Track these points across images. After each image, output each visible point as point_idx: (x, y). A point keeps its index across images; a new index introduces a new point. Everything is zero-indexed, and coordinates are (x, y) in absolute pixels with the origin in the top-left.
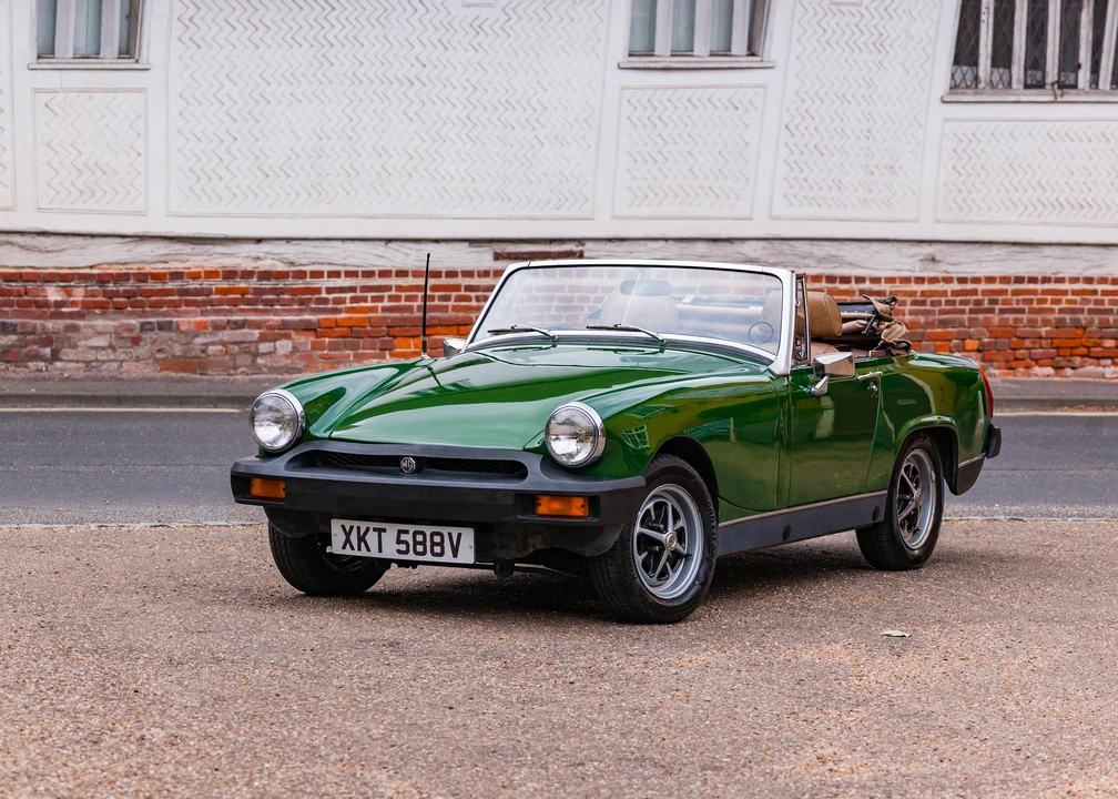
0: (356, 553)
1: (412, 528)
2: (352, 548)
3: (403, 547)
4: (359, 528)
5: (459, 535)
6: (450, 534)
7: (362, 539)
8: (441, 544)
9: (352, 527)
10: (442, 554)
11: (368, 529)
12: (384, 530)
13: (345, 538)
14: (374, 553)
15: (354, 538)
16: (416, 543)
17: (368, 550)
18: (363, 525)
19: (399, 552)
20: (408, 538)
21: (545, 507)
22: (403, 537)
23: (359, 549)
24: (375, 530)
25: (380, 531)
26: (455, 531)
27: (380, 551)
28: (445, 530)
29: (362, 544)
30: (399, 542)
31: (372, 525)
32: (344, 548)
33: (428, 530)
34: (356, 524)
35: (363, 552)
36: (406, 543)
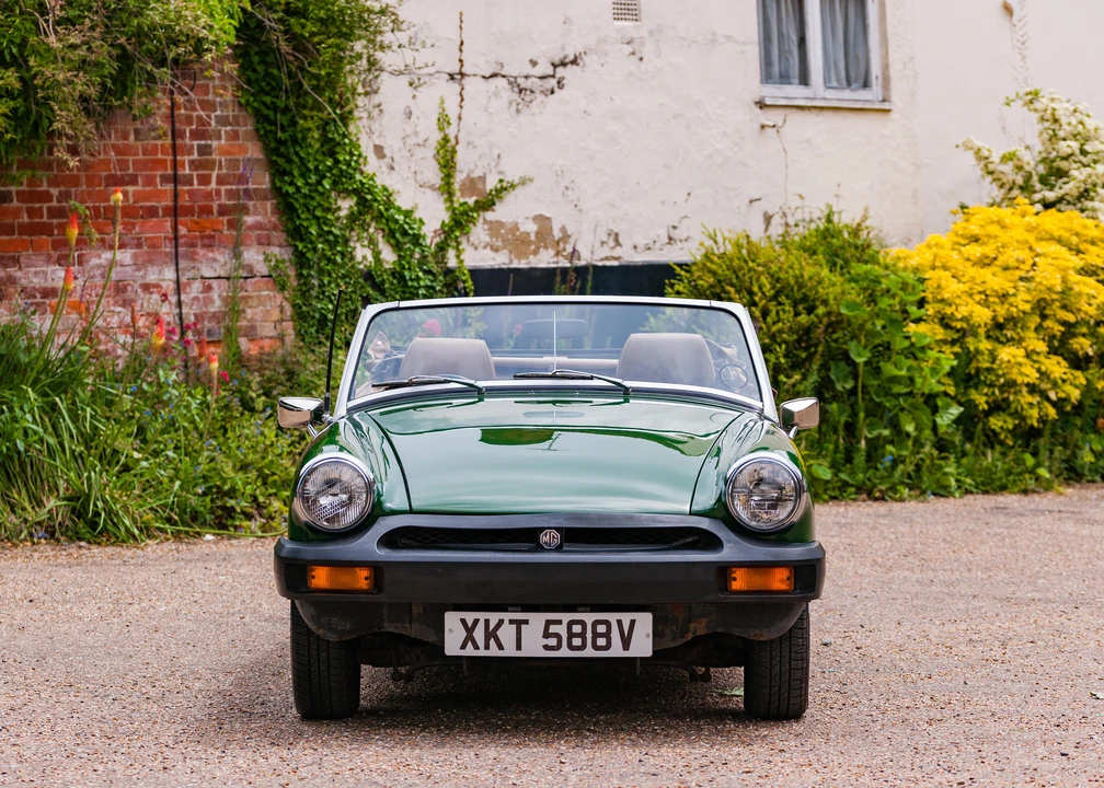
0: (482, 652)
1: (566, 617)
2: (477, 648)
3: (553, 642)
4: (487, 622)
5: (633, 622)
6: (619, 622)
7: (491, 635)
8: (607, 635)
9: (476, 622)
10: (608, 647)
11: (501, 622)
12: (526, 622)
13: (464, 634)
14: (510, 651)
15: (479, 634)
16: (571, 635)
17: (501, 647)
18: (494, 617)
19: (546, 647)
20: (562, 630)
21: (739, 582)
22: (553, 629)
23: (487, 647)
24: (511, 622)
25: (519, 623)
26: (626, 617)
27: (519, 647)
28: (612, 617)
29: (492, 642)
30: (547, 635)
31: (507, 616)
32: (463, 647)
33: (589, 618)
34: (482, 616)
35: (494, 651)
36: (558, 636)
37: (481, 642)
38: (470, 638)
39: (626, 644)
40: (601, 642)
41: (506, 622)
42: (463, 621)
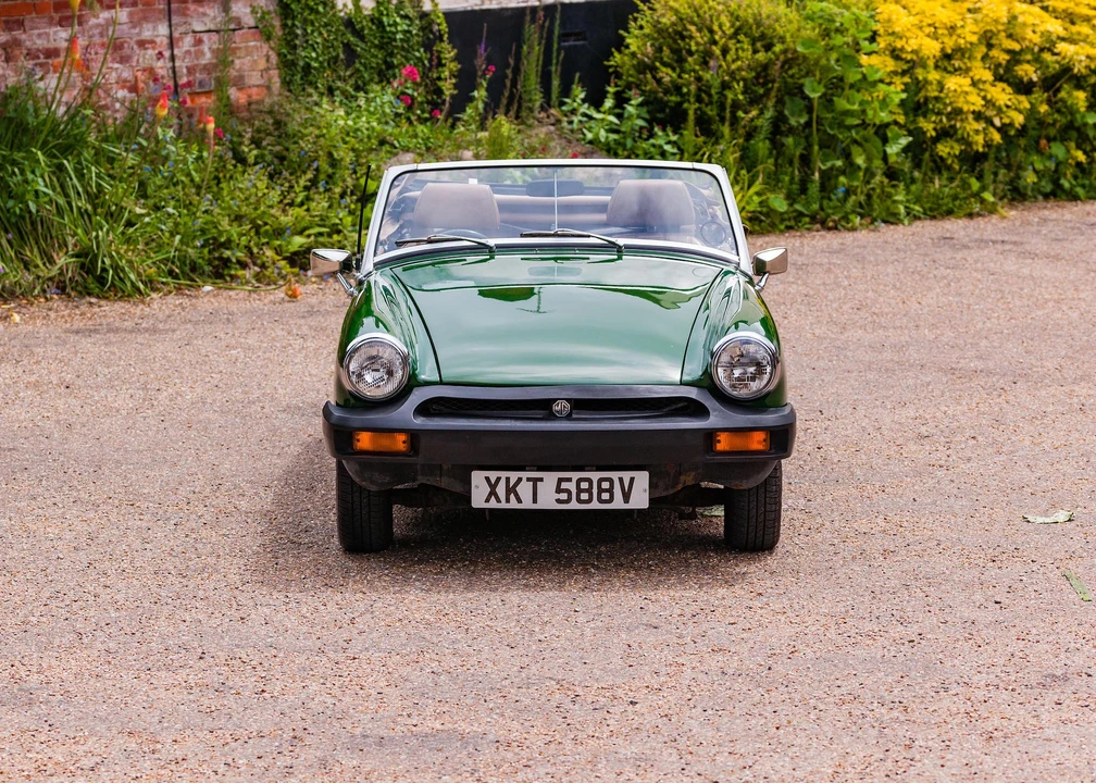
2: (499, 501)
3: (564, 496)
4: (508, 479)
5: (632, 479)
6: (621, 480)
7: (511, 490)
8: (610, 491)
9: (499, 479)
10: (611, 500)
11: (520, 480)
12: (541, 480)
14: (527, 504)
15: (501, 490)
17: (519, 501)
18: (514, 476)
19: (559, 501)
20: (572, 486)
22: (564, 485)
23: (508, 501)
24: (528, 479)
27: (535, 501)
29: (512, 496)
31: (525, 475)
32: (487, 500)
34: (504, 474)
37: (502, 496)
38: (493, 493)
39: (626, 498)
40: (605, 496)
41: (524, 480)
42: (487, 479)
